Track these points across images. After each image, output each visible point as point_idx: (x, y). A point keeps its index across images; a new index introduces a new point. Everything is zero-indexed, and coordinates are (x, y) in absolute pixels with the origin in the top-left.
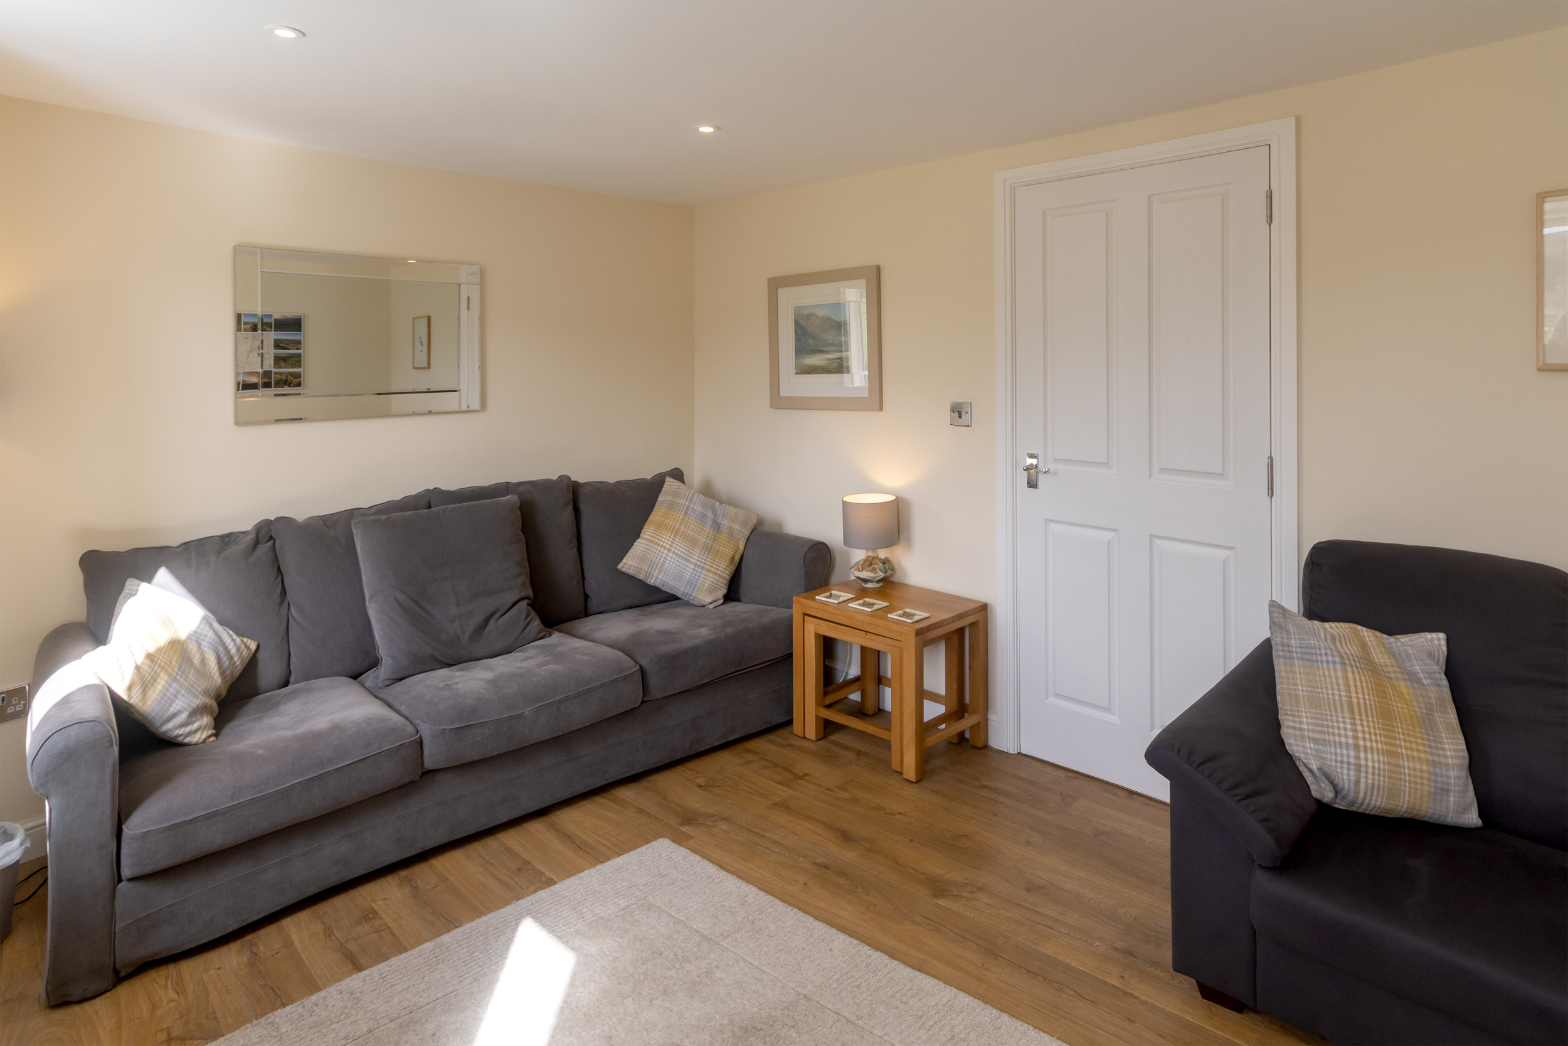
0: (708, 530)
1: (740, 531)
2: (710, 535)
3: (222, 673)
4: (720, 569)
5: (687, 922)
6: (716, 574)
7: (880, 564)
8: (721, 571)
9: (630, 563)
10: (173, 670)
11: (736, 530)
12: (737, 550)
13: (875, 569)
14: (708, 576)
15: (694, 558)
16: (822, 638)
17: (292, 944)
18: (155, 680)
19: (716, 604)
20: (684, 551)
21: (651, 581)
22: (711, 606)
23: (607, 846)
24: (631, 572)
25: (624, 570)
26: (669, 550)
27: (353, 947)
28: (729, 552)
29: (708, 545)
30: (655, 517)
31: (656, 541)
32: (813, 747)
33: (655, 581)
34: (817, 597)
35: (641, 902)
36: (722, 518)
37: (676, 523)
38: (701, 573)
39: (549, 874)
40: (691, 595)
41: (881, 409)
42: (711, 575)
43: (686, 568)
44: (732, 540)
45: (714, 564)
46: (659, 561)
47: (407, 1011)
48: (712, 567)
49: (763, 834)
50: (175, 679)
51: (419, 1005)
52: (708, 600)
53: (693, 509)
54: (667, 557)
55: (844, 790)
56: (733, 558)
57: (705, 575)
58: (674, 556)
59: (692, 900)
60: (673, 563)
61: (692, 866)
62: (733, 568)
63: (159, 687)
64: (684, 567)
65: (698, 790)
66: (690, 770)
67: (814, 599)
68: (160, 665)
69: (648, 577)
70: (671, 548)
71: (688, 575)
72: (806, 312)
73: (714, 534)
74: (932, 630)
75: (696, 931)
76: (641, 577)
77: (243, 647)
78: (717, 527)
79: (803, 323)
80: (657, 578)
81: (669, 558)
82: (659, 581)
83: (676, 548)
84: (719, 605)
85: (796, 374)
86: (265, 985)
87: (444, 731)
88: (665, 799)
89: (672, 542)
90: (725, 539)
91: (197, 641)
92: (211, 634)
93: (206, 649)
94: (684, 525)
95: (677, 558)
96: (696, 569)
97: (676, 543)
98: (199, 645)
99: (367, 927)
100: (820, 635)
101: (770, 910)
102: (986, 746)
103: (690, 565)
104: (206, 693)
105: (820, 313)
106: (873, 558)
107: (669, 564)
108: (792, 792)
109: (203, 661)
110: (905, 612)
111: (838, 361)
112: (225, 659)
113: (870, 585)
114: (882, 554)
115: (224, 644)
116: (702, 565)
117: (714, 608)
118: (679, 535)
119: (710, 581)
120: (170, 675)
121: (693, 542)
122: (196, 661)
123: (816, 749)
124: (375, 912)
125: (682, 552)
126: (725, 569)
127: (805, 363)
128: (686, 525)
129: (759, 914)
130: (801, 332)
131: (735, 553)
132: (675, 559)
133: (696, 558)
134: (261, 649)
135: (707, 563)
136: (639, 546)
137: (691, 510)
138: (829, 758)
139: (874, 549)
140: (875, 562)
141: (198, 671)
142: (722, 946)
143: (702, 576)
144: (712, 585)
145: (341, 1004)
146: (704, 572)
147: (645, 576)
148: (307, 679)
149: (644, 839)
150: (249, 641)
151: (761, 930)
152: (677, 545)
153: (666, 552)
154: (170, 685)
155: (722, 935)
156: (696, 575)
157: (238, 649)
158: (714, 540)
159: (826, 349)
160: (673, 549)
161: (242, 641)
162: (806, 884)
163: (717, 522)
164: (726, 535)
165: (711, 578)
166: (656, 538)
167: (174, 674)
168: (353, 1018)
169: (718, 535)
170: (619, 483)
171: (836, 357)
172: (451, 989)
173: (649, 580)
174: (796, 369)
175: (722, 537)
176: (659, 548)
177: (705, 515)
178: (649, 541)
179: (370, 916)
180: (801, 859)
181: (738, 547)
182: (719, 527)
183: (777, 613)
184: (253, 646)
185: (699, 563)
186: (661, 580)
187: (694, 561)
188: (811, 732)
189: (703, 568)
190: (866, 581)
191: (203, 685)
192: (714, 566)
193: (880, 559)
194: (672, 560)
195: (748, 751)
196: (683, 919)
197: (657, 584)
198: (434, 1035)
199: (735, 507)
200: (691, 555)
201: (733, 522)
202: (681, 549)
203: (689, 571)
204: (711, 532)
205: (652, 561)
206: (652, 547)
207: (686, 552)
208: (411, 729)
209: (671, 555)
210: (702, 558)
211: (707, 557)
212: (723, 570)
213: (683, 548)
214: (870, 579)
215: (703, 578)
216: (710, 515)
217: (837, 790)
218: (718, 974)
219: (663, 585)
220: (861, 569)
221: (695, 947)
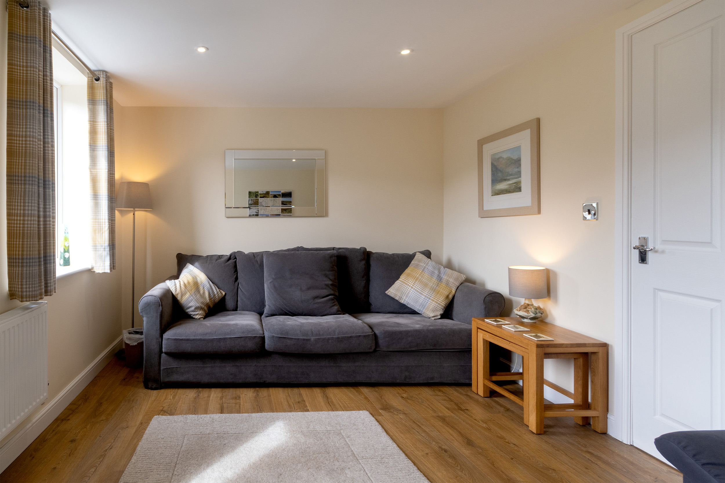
0: (434, 280)
1: (453, 283)
2: (435, 283)
3: (210, 299)
4: (440, 300)
5: (351, 446)
6: (437, 303)
7: (533, 309)
8: (440, 302)
9: (392, 291)
10: (192, 292)
11: (451, 282)
12: (450, 293)
13: (528, 311)
14: (432, 303)
15: (425, 293)
16: (488, 343)
17: (210, 397)
18: (186, 294)
19: (436, 318)
20: (420, 289)
21: (402, 301)
22: (433, 318)
23: (341, 406)
24: (392, 296)
25: (388, 294)
26: (412, 287)
27: (225, 405)
28: (446, 293)
29: (433, 288)
30: (407, 271)
31: (406, 282)
32: (481, 399)
33: (404, 301)
34: (485, 320)
35: (337, 431)
36: (444, 275)
37: (417, 275)
38: (428, 301)
39: (309, 408)
40: (422, 311)
41: (539, 212)
42: (434, 303)
43: (420, 297)
44: (448, 287)
45: (436, 297)
46: (406, 292)
47: (224, 433)
48: (434, 299)
49: (421, 426)
50: (192, 295)
51: (229, 432)
52: (432, 315)
53: (427, 268)
54: (410, 291)
55: (486, 423)
56: (447, 297)
57: (431, 302)
58: (414, 291)
59: (360, 439)
60: (414, 294)
61: (371, 426)
62: (448, 301)
63: (187, 297)
64: (419, 297)
65: (401, 399)
66: (403, 390)
67: (484, 321)
68: (188, 290)
69: (400, 299)
70: (413, 286)
71: (421, 301)
72: (497, 157)
73: (438, 282)
74: (552, 347)
75: (352, 451)
76: (397, 298)
77: (219, 292)
78: (440, 279)
79: (495, 164)
80: (405, 300)
81: (412, 291)
82: (406, 302)
83: (415, 287)
84: (437, 319)
85: (492, 196)
86: (194, 406)
87: (273, 336)
88: (381, 397)
89: (414, 284)
90: (444, 285)
91: (203, 286)
92: (208, 285)
93: (205, 290)
94: (421, 276)
95: (416, 292)
96: (426, 298)
97: (416, 284)
98: (204, 288)
99: (234, 401)
100: (487, 341)
101: (396, 457)
102: (605, 433)
103: (422, 296)
104: (202, 303)
105: (505, 156)
106: (528, 305)
107: (411, 294)
108: (452, 414)
109: (204, 293)
110: (536, 335)
111: (515, 185)
112: (212, 295)
113: (525, 320)
114: (536, 303)
115: (213, 290)
116: (429, 297)
117: (434, 319)
118: (418, 281)
119: (433, 305)
120: (190, 294)
121: (426, 285)
122: (202, 292)
123: (482, 401)
124: (240, 397)
125: (418, 289)
126: (442, 301)
127: (497, 188)
128: (422, 276)
129: (389, 456)
130: (495, 169)
131: (450, 294)
132: (414, 292)
133: (426, 293)
134: (227, 296)
135: (432, 296)
136: (398, 283)
137: (426, 269)
138: (488, 407)
139: (529, 298)
140: (529, 307)
141: (201, 295)
142: (359, 461)
143: (429, 302)
144: (434, 308)
145: (207, 421)
146: (430, 300)
147: (399, 298)
148: (243, 310)
149: (359, 408)
150: (222, 291)
151: (384, 462)
152: (416, 285)
153: (410, 288)
154: (190, 297)
155: (363, 457)
156: (425, 301)
157: (217, 293)
158: (437, 285)
159: (508, 178)
160: (414, 287)
161: (220, 291)
162: (427, 454)
163: (440, 277)
164: (445, 284)
165: (434, 304)
166: (406, 281)
167: (192, 294)
168: (207, 427)
169: (440, 283)
170: (393, 254)
171: (513, 182)
172: (242, 432)
173: (401, 301)
174: (492, 193)
175: (442, 284)
176: (407, 286)
177: (434, 272)
178: (402, 282)
179: (237, 398)
180: (434, 443)
181: (452, 291)
182: (441, 279)
183: (464, 326)
184: (224, 293)
185: (427, 296)
186: (407, 301)
187: (425, 294)
188: (481, 392)
189: (429, 298)
190: (523, 318)
191: (202, 300)
192: (436, 299)
193: (534, 306)
194: (413, 292)
195: (440, 391)
196: (350, 444)
197: (405, 303)
198: (225, 444)
199: (452, 270)
200: (424, 291)
201: (450, 277)
202: (418, 288)
203: (421, 299)
204: (436, 281)
205: (402, 292)
206: (403, 285)
207: (421, 289)
208: (261, 332)
209: (412, 290)
210: (430, 294)
211: (433, 294)
212: (441, 301)
213: (420, 288)
214: (524, 316)
215: (429, 304)
216: (436, 272)
217: (480, 422)
218: (347, 471)
219: (408, 304)
220: (519, 310)
221: (346, 457)
